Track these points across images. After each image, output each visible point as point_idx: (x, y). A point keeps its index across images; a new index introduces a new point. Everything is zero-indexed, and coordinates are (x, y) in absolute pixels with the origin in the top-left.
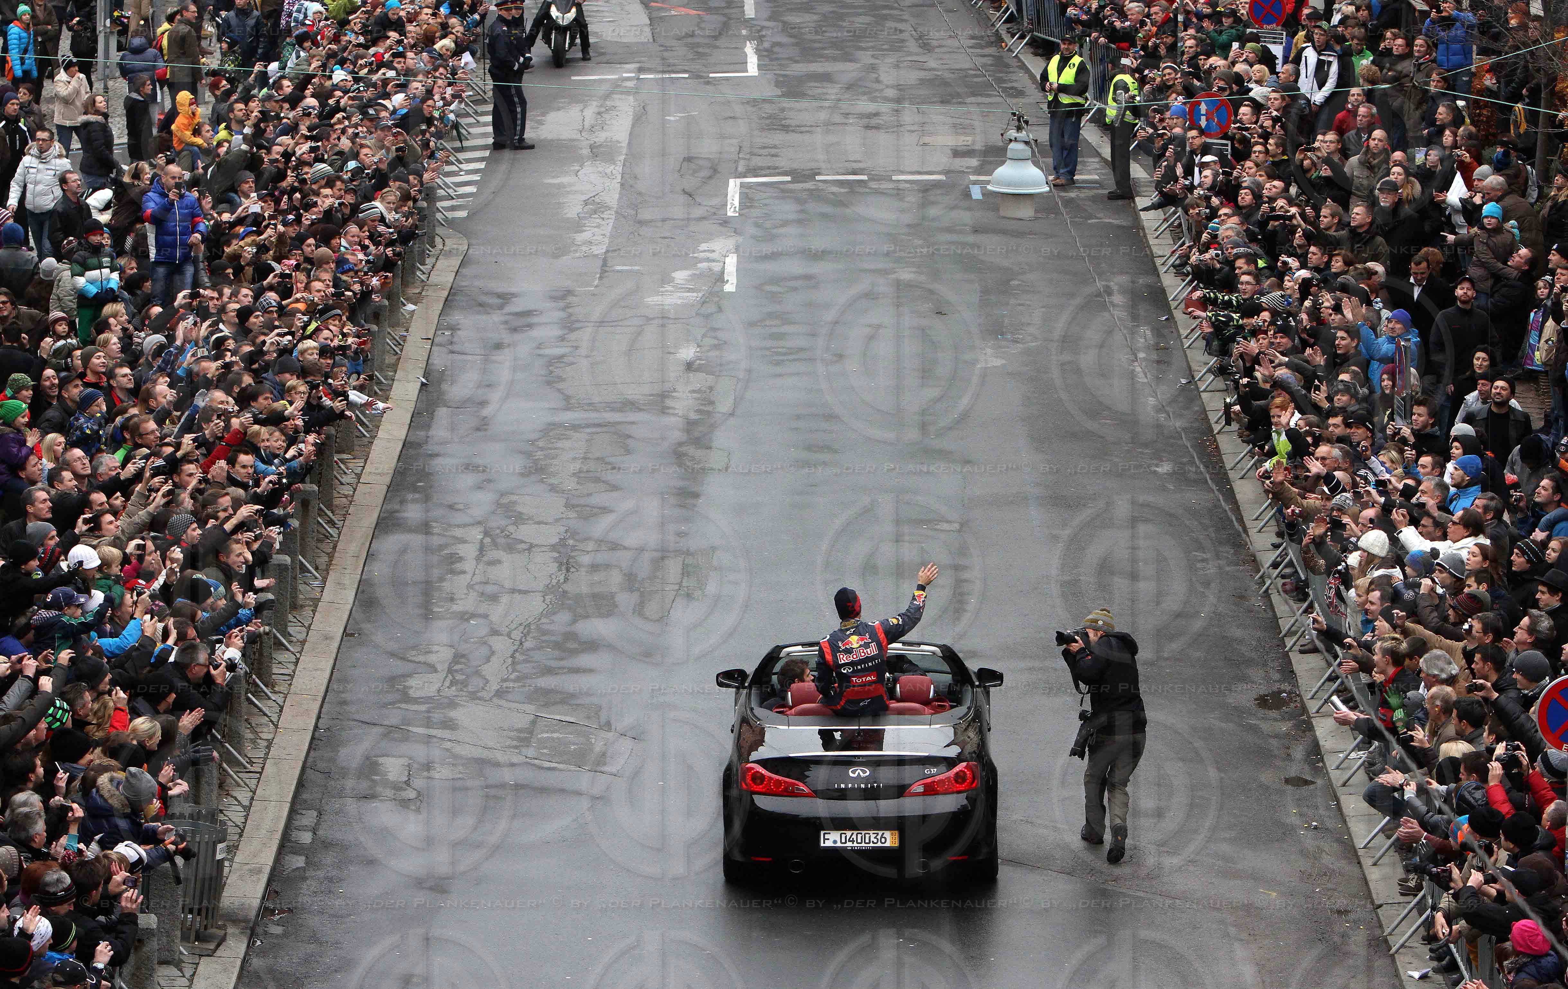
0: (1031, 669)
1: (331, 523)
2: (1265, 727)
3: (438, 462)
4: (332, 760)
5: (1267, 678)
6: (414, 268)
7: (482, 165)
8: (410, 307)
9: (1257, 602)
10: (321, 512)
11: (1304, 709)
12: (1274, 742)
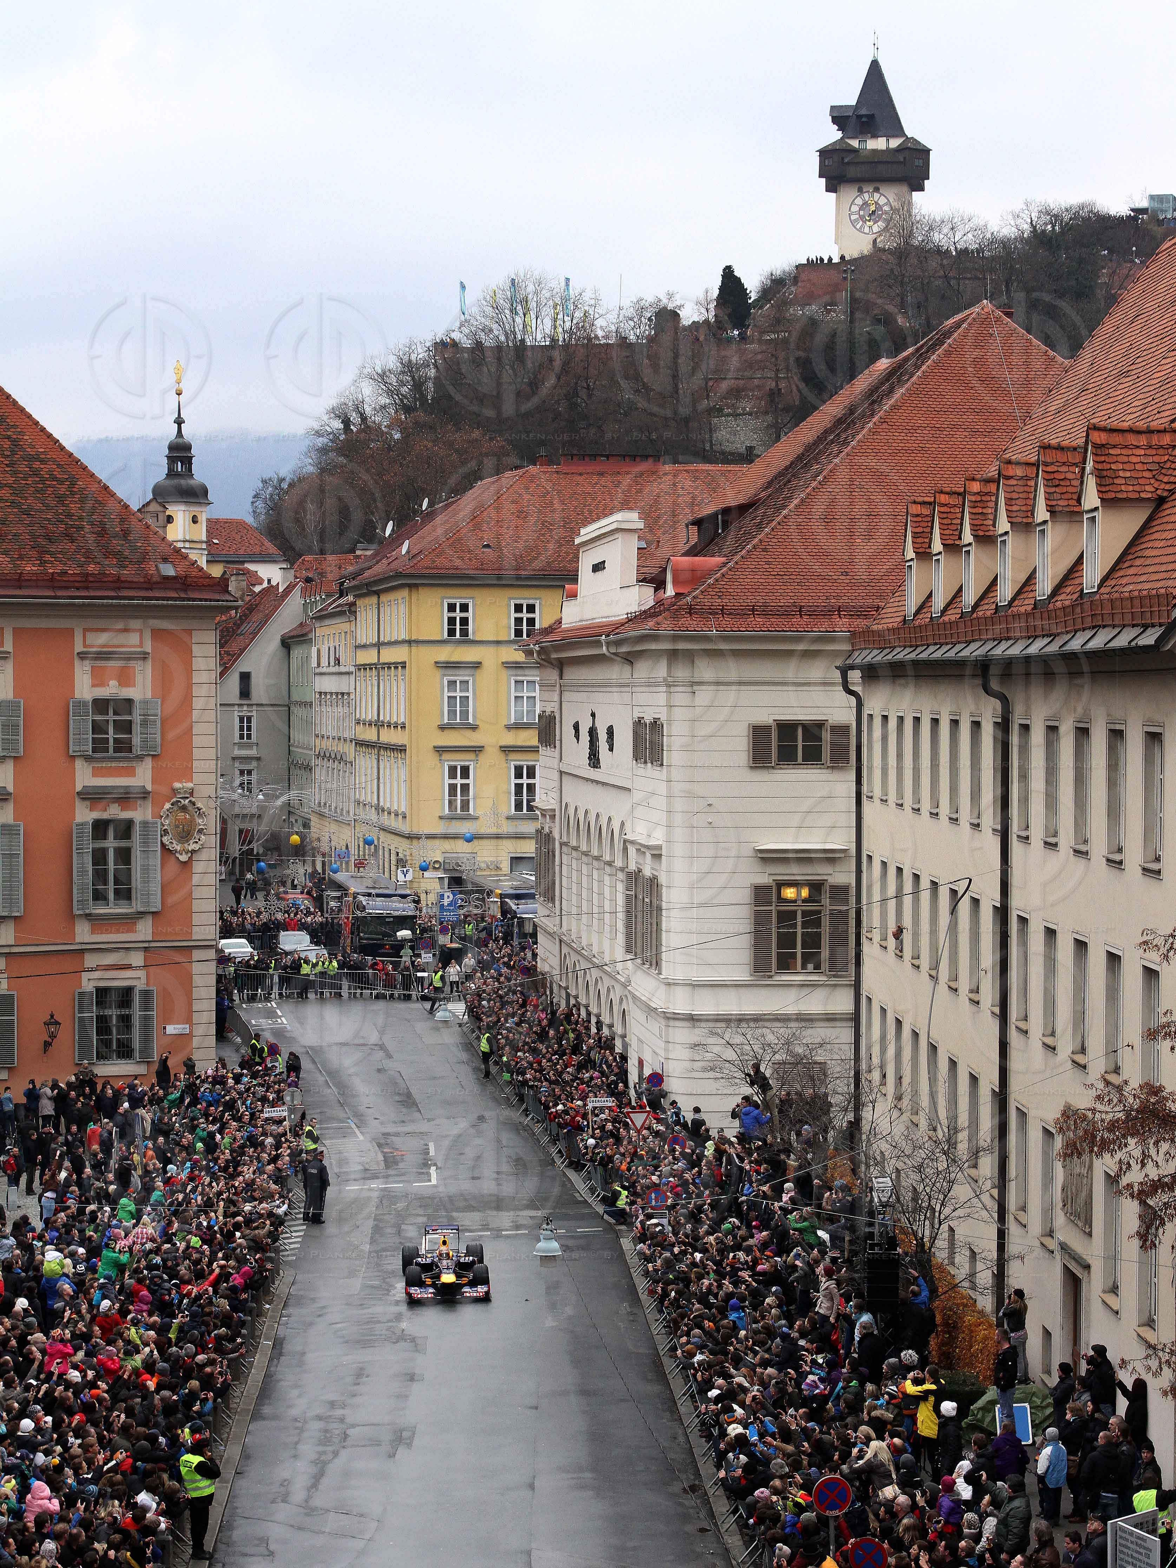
0: (573, 1478)
1: (230, 1417)
2: (686, 1503)
3: (282, 1383)
4: (230, 1537)
5: (688, 1479)
6: (269, 1287)
7: (301, 1234)
8: (267, 1306)
9: (681, 1439)
10: (224, 1412)
11: (706, 1494)
12: (691, 1511)
